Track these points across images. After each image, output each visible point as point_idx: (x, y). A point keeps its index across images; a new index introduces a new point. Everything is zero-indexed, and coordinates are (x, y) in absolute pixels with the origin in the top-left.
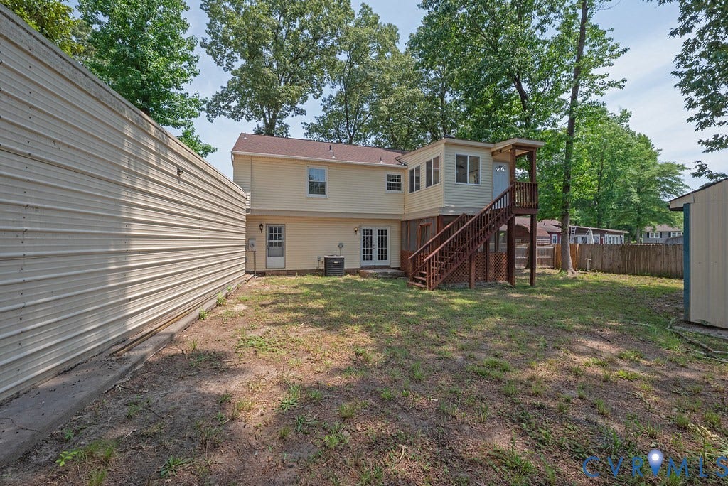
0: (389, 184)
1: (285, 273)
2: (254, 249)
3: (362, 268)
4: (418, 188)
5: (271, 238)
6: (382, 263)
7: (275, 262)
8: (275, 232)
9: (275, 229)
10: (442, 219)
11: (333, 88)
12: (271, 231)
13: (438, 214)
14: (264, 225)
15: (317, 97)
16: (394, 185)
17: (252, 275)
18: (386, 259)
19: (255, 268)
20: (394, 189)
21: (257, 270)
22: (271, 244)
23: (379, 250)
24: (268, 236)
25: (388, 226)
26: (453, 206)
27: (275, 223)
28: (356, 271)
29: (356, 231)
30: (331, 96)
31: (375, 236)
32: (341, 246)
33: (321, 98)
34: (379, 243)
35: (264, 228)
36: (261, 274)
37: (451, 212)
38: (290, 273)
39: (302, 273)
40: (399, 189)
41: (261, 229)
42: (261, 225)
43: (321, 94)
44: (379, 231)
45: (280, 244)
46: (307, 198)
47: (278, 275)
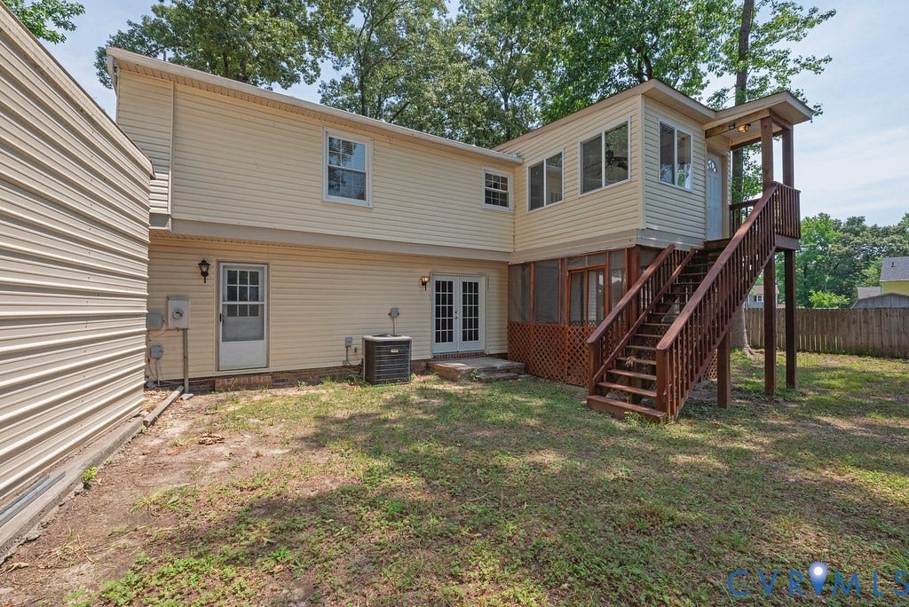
0: (487, 193)
1: (268, 379)
2: (182, 324)
3: (436, 358)
4: (555, 197)
5: (232, 296)
6: (471, 346)
7: (243, 355)
8: (243, 281)
9: (243, 274)
10: (637, 255)
11: (337, 69)
12: (232, 277)
13: (632, 244)
14: (213, 264)
15: (311, 81)
16: (496, 195)
17: (176, 393)
18: (476, 338)
19: (185, 371)
20: (495, 203)
21: (191, 376)
22: (231, 311)
23: (464, 320)
24: (224, 292)
25: (480, 275)
26: (655, 227)
27: (242, 260)
28: (424, 364)
29: (424, 284)
30: (333, 82)
31: (458, 294)
32: (394, 314)
33: (318, 81)
34: (464, 308)
35: (212, 271)
36: (204, 386)
37: (652, 242)
38: (281, 380)
39: (313, 377)
40: (505, 204)
41: (205, 274)
42: (204, 263)
43: (318, 75)
44: (464, 284)
45: (255, 311)
46: (324, 203)
47: (250, 387)
